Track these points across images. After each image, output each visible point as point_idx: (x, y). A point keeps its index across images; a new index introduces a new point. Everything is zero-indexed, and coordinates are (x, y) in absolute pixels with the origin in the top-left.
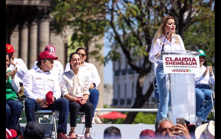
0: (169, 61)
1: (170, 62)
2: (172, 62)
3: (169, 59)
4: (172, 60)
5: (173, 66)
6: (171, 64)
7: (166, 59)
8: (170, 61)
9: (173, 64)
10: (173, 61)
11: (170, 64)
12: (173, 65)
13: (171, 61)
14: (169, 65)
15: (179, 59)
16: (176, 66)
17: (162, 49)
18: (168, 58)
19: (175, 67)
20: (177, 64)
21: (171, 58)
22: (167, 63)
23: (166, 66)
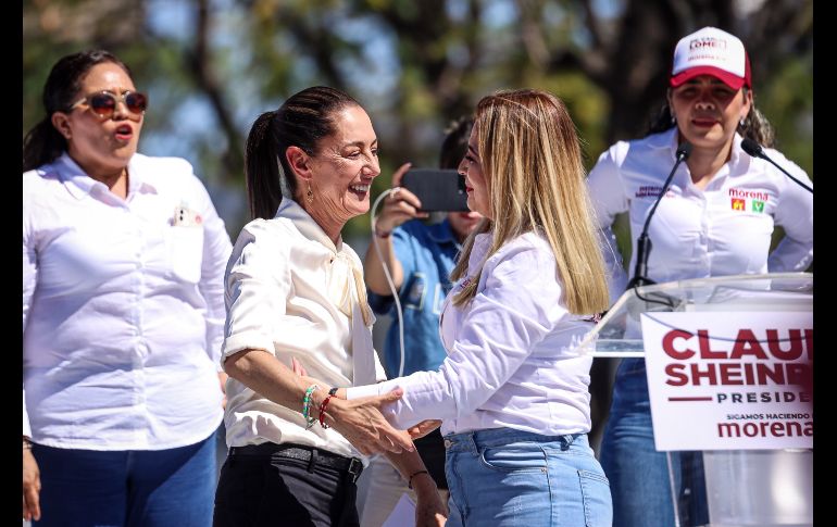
0: (689, 354)
1: (703, 366)
2: (717, 362)
3: (694, 344)
4: (715, 346)
5: (721, 398)
6: (705, 381)
7: (667, 344)
9: (725, 382)
10: (722, 355)
11: (696, 382)
12: (720, 388)
13: (706, 353)
14: (689, 390)
15: (761, 336)
16: (744, 390)
17: (638, 269)
18: (687, 335)
19: (736, 398)
20: (750, 381)
21: (706, 331)
22: (676, 370)
23: (671, 399)
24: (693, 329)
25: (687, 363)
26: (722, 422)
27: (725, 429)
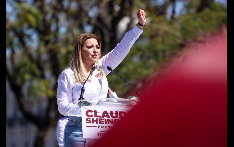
0: (92, 116)
1: (95, 119)
2: (98, 118)
3: (93, 114)
4: (98, 114)
5: (99, 127)
6: (95, 122)
7: (87, 113)
8: (93, 117)
9: (100, 123)
10: (100, 117)
11: (93, 123)
13: (96, 116)
14: (91, 124)
15: (109, 112)
16: (104, 125)
18: (91, 111)
19: (102, 127)
20: (106, 123)
21: (96, 111)
22: (88, 120)
23: (87, 126)
24: (93, 111)
25: (91, 118)
26: (99, 132)
27: (99, 134)
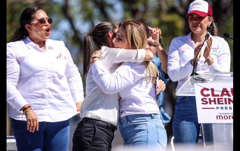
0: (208, 95)
1: (212, 99)
2: (216, 98)
3: (210, 92)
4: (216, 93)
5: (218, 108)
6: (213, 103)
7: (202, 92)
8: (210, 97)
9: (219, 103)
10: (218, 95)
11: (210, 103)
12: (217, 105)
13: (213, 95)
14: (208, 106)
15: (229, 90)
16: (224, 106)
17: (193, 70)
18: (208, 90)
19: (222, 108)
20: (226, 103)
21: (213, 89)
22: (204, 100)
23: (203, 108)
24: (210, 88)
25: (208, 98)
26: (218, 115)
27: (218, 117)
